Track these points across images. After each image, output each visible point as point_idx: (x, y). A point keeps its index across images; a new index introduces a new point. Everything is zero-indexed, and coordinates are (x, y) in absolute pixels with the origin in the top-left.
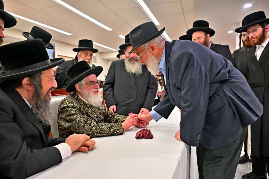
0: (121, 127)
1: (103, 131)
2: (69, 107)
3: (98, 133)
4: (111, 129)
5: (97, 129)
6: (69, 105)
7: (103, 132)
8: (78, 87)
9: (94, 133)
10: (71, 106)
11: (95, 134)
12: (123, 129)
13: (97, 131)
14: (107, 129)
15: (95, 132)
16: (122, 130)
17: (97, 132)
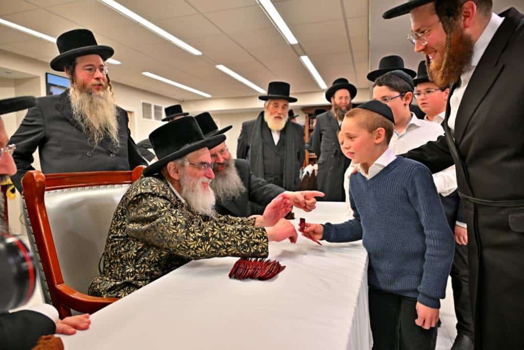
0: (263, 233)
1: (228, 236)
2: (154, 195)
3: (216, 238)
4: (243, 233)
6: (158, 192)
7: (226, 238)
8: (172, 168)
10: (161, 195)
11: (210, 238)
12: (267, 239)
13: (215, 233)
14: (235, 232)
15: (210, 236)
16: (265, 240)
17: (213, 236)
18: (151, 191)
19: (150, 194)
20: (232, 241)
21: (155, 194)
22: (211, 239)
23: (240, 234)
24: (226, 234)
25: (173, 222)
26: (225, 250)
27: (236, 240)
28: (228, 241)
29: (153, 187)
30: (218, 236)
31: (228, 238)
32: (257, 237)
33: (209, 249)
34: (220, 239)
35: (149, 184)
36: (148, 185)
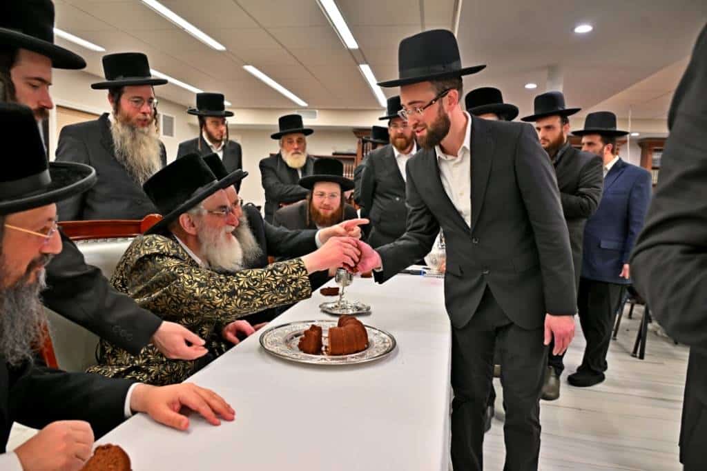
0: (299, 265)
1: (257, 281)
2: (162, 255)
3: (245, 288)
4: (275, 272)
5: (240, 279)
6: (167, 251)
7: (256, 284)
8: (186, 221)
9: (234, 289)
10: (172, 254)
11: (237, 291)
12: (305, 270)
13: (241, 284)
14: (265, 274)
15: (236, 288)
16: (304, 272)
17: (241, 287)
18: (158, 251)
19: (156, 254)
20: (265, 286)
21: (164, 254)
22: (239, 292)
23: (272, 273)
24: (255, 280)
25: (188, 281)
26: (259, 299)
27: (269, 283)
28: (260, 287)
29: (159, 246)
30: (247, 286)
31: (258, 284)
32: (293, 272)
33: (240, 303)
34: (250, 288)
35: (154, 243)
36: (152, 244)
